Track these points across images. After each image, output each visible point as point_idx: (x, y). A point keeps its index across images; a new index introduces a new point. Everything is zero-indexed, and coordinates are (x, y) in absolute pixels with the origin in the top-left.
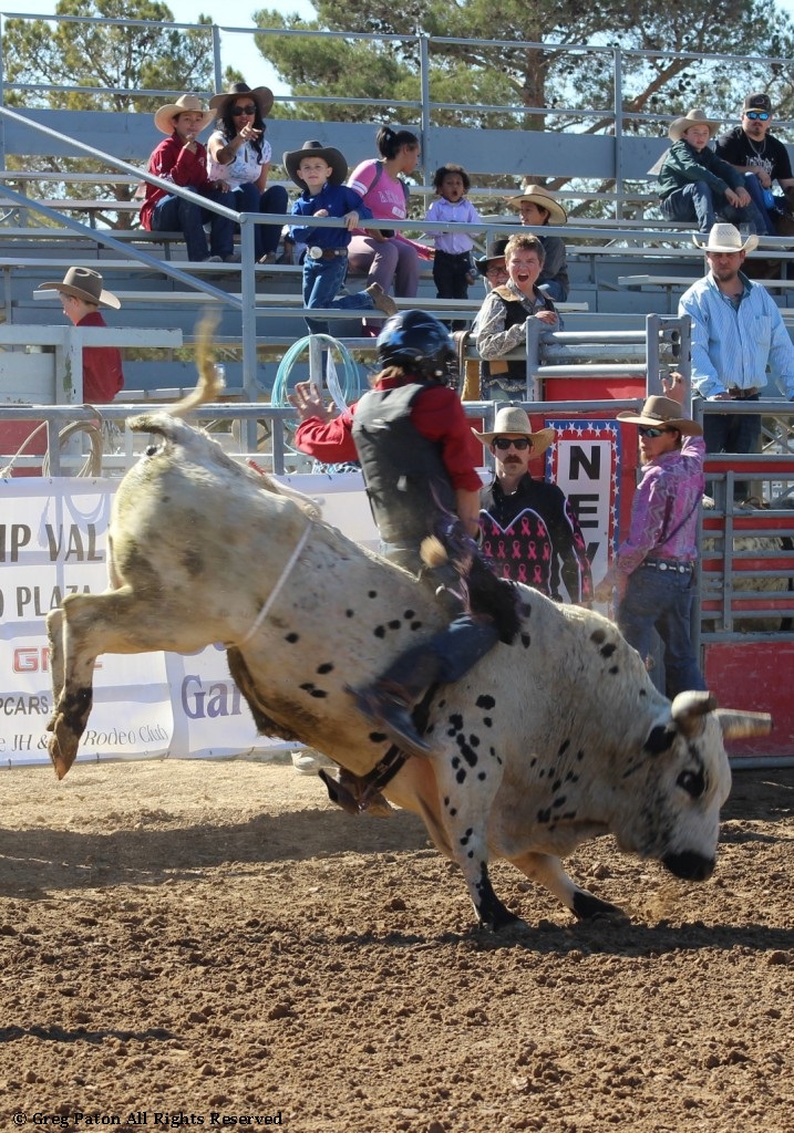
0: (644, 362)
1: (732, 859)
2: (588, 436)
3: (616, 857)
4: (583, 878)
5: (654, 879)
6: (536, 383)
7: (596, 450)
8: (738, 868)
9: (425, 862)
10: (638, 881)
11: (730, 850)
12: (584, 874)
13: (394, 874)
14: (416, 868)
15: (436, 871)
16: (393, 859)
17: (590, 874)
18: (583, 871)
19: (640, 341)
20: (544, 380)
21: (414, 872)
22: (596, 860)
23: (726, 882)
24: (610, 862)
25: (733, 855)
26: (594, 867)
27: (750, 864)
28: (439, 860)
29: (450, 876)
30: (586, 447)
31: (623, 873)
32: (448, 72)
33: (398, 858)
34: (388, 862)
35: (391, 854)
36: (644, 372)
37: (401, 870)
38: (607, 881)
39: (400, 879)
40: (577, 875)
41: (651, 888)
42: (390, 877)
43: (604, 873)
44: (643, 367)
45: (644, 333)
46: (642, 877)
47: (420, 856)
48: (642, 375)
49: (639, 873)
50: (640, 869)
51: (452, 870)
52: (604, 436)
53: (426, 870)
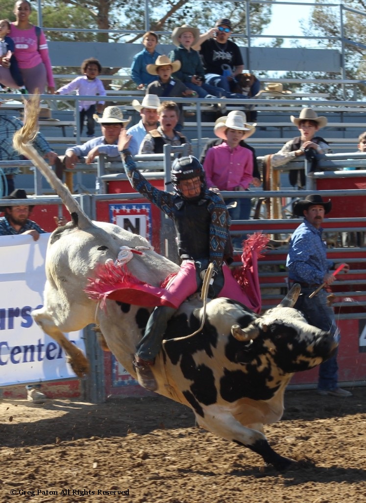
0: (162, 171)
1: (217, 446)
2: (133, 213)
3: (152, 447)
4: (134, 459)
5: (173, 459)
6: (104, 183)
7: (137, 220)
8: (220, 451)
9: (47, 452)
10: (164, 460)
11: (215, 441)
12: (135, 457)
13: (30, 459)
14: (42, 455)
15: (52, 457)
16: (28, 451)
17: (138, 457)
18: (134, 455)
19: (161, 159)
20: (108, 182)
21: (41, 458)
22: (141, 448)
23: (213, 459)
24: (149, 450)
25: (217, 444)
26: (140, 453)
27: (226, 449)
28: (54, 451)
29: (60, 460)
30: (132, 219)
31: (155, 456)
32: (55, 8)
33: (32, 450)
34: (27, 452)
35: (28, 448)
36: (163, 176)
37: (34, 457)
38: (147, 460)
39: (32, 462)
40: (131, 457)
41: (171, 464)
42: (28, 461)
43: (145, 456)
44: (163, 173)
45: (163, 155)
46: (167, 458)
47: (44, 449)
48: (162, 178)
49: (165, 455)
50: (166, 453)
51: (62, 456)
52: (142, 212)
53: (47, 456)
